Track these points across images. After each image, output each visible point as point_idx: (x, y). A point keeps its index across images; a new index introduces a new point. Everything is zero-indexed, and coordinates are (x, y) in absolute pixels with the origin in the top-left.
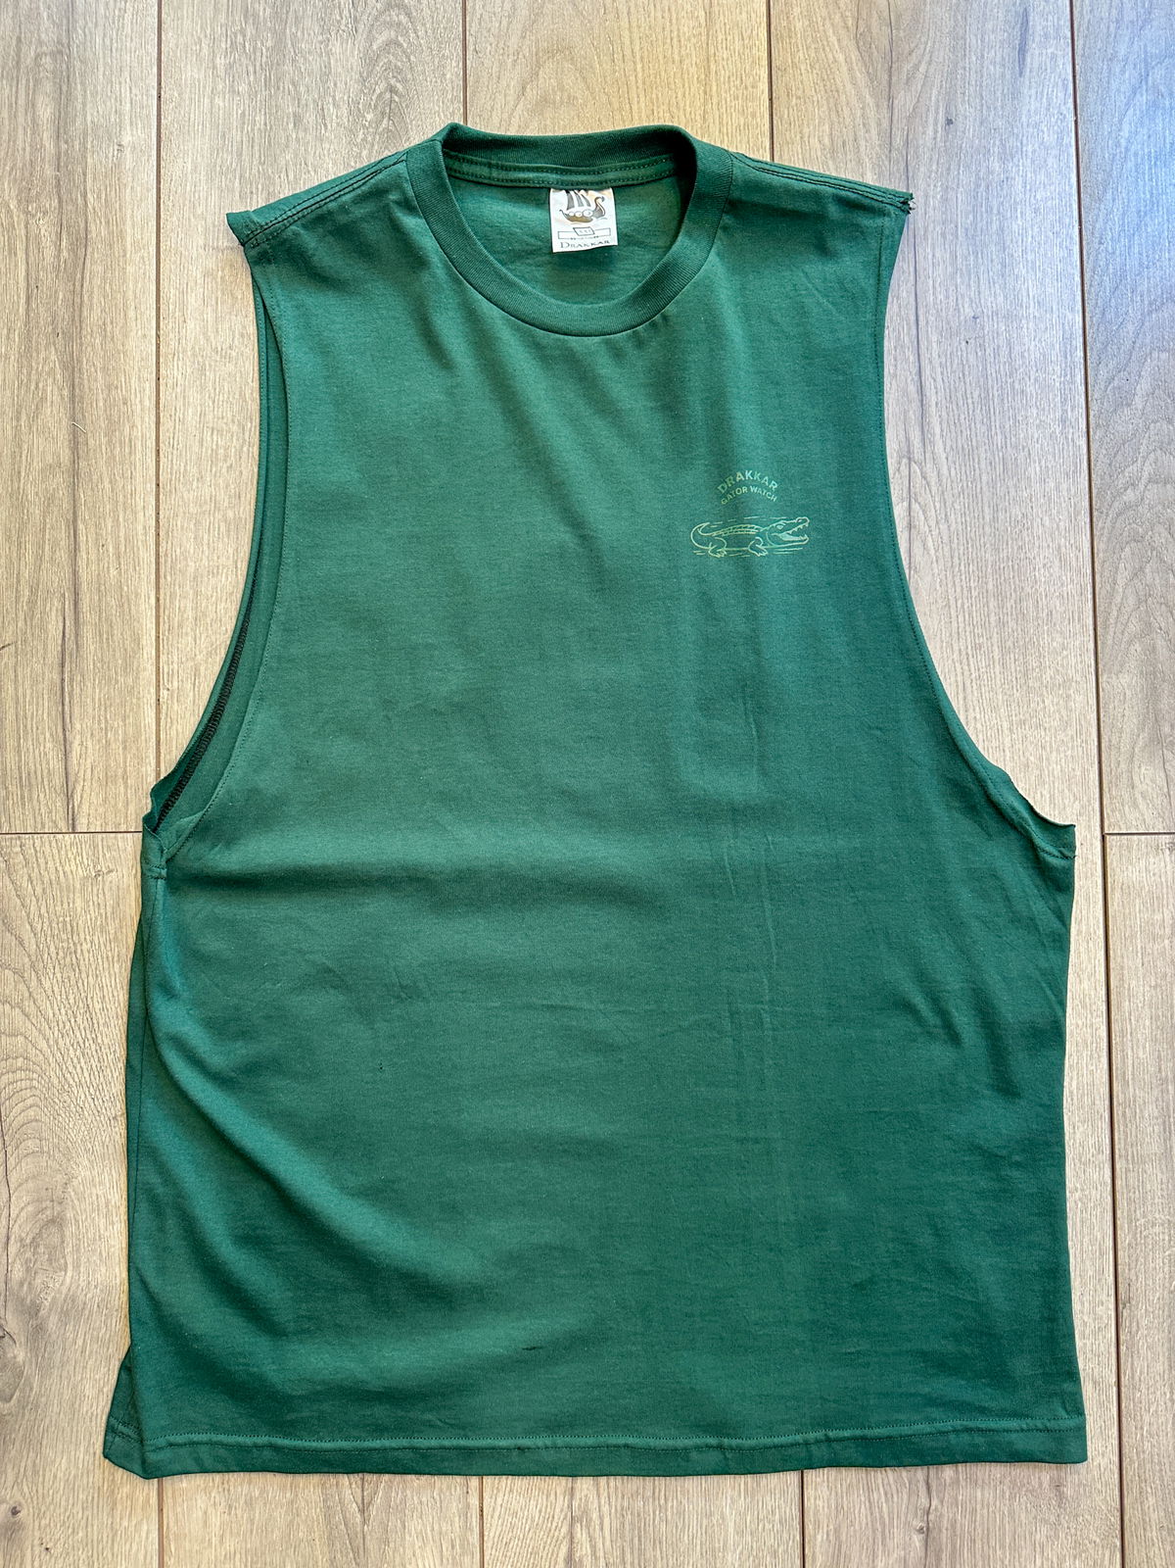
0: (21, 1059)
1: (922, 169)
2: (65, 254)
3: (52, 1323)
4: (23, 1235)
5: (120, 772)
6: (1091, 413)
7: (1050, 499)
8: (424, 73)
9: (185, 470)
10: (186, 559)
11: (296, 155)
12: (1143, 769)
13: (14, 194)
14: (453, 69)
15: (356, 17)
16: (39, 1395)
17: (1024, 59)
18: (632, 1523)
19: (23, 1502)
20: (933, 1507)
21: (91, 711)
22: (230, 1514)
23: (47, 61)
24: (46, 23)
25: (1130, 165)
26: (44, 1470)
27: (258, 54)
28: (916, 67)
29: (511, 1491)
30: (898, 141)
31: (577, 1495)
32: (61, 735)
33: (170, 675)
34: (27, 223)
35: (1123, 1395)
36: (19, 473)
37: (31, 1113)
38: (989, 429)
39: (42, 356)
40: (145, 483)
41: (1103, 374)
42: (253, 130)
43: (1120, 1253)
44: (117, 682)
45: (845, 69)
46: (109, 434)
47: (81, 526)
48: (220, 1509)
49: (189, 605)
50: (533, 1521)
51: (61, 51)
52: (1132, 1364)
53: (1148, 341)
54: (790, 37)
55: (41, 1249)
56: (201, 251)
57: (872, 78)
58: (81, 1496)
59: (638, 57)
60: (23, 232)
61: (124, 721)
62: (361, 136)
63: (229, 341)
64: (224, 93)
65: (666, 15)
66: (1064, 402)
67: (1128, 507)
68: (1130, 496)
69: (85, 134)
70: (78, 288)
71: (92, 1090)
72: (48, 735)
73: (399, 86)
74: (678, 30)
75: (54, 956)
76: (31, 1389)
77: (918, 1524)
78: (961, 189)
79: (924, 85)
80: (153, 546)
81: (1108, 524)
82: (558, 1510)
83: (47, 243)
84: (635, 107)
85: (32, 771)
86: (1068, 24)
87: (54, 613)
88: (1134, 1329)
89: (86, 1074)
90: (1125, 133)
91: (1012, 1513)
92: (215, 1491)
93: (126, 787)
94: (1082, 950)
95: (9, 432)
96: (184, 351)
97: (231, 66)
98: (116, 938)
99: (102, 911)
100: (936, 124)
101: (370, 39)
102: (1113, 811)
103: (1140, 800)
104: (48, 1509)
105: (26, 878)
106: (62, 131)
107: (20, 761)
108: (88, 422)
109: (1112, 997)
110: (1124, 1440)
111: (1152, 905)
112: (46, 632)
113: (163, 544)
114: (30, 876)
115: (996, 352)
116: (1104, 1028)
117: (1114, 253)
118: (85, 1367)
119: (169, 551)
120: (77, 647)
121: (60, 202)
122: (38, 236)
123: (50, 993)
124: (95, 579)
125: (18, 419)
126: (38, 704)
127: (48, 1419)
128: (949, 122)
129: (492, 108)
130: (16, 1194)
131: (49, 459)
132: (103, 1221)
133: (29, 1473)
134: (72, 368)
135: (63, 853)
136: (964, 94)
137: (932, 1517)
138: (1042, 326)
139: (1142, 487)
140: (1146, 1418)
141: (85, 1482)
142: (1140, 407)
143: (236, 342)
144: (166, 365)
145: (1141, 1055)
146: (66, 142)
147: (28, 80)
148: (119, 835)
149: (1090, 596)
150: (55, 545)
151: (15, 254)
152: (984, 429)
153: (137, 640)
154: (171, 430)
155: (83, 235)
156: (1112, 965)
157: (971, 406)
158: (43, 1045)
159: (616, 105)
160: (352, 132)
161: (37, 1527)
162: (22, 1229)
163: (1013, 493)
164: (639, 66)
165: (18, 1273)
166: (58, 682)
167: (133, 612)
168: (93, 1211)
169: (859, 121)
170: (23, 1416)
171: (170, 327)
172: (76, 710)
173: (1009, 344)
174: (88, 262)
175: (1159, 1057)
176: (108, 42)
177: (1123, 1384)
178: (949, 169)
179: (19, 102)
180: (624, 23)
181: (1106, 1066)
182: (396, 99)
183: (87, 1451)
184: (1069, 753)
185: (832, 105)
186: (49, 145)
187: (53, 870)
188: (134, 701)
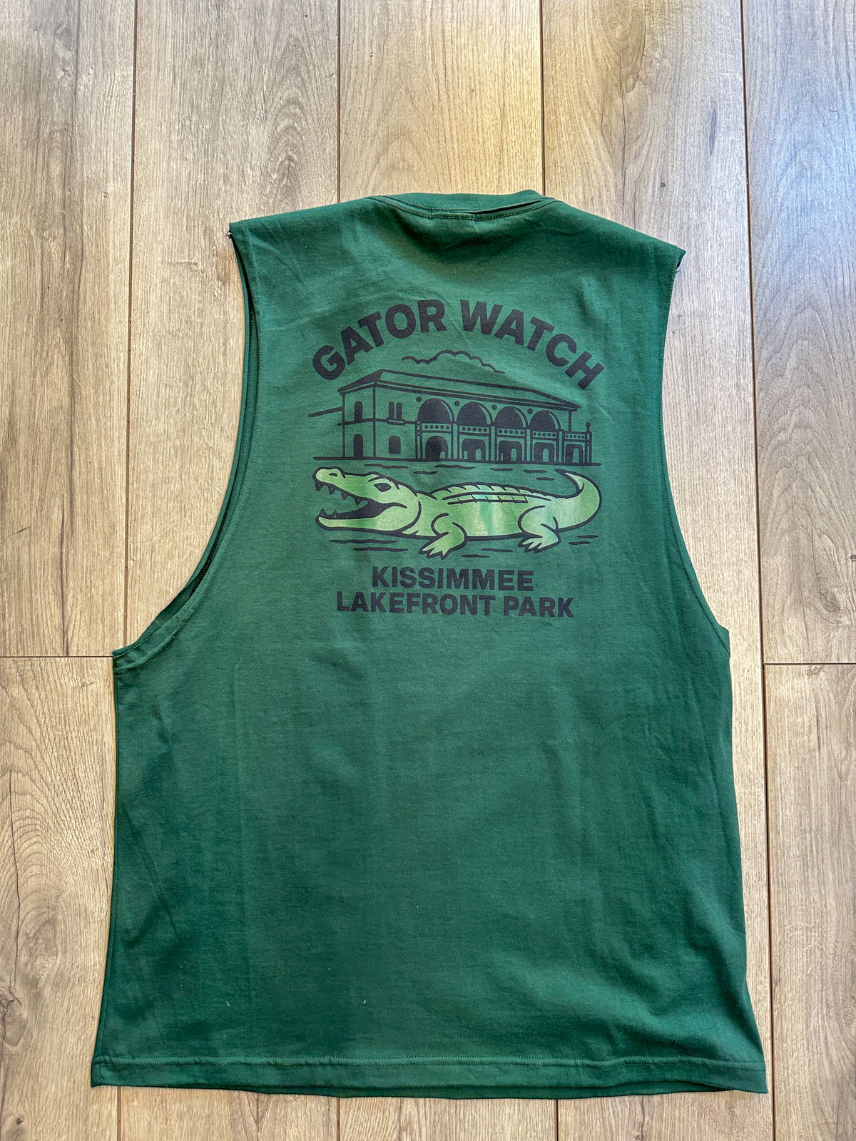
0: (29, 811)
1: (644, 216)
2: (68, 266)
3: (47, 992)
4: (28, 931)
5: (100, 615)
6: (757, 381)
7: (728, 438)
8: (311, 147)
9: (147, 413)
10: (147, 472)
11: (225, 202)
12: (790, 620)
13: (33, 225)
14: (331, 145)
15: (266, 111)
16: (37, 1041)
17: (713, 144)
18: (441, 1132)
19: (25, 1115)
20: (646, 1121)
21: (80, 574)
22: (166, 1124)
23: (57, 136)
24: (57, 110)
25: (784, 215)
26: (40, 1093)
27: (200, 133)
28: (641, 148)
29: (359, 1108)
30: (628, 198)
31: (404, 1111)
32: (60, 590)
33: (135, 551)
34: (42, 244)
35: (775, 1045)
36: (34, 412)
37: (35, 847)
38: (688, 391)
39: (50, 334)
40: (119, 421)
41: (765, 354)
42: (196, 184)
43: (773, 949)
44: (99, 554)
45: (593, 148)
46: (96, 387)
47: (75, 449)
48: (160, 1120)
49: (149, 503)
50: (373, 1129)
51: (67, 129)
52: (781, 1024)
53: (794, 333)
54: (557, 127)
55: (41, 941)
56: (160, 265)
57: (611, 155)
58: (64, 1111)
59: (455, 139)
60: (40, 250)
61: (103, 581)
62: (268, 189)
63: (178, 325)
64: (177, 160)
65: (475, 111)
66: (738, 374)
67: (781, 444)
68: (782, 437)
69: (82, 185)
70: (76, 288)
71: (77, 832)
72: (51, 590)
73: (295, 157)
74: (482, 121)
75: (52, 740)
76: (32, 1037)
77: (636, 1133)
78: (670, 230)
79: (646, 160)
80: (125, 464)
81: (768, 453)
82: (391, 1122)
83: (56, 258)
84: (453, 172)
85: (40, 614)
86: (743, 120)
87: (56, 508)
88: (783, 1000)
89: (73, 821)
90: (781, 194)
91: (699, 1126)
92: (156, 1108)
93: (104, 626)
94: (748, 742)
95: (28, 386)
96: (148, 332)
97: (181, 141)
98: (95, 728)
99: (86, 710)
100: (654, 186)
101: (276, 124)
102: (769, 648)
103: (788, 641)
104: (42, 1119)
105: (34, 687)
106: (66, 183)
107: (32, 607)
108: (82, 379)
109: (769, 774)
110: (776, 1076)
111: (796, 712)
112: (51, 519)
113: (131, 461)
114: (37, 686)
115: (693, 340)
116: (763, 796)
117: (772, 274)
118: (69, 1022)
119: (136, 468)
120: (72, 531)
121: (65, 231)
122: (49, 253)
123: (49, 765)
124: (85, 486)
125: (34, 377)
126: (44, 569)
127: (42, 1059)
128: (663, 185)
129: (357, 172)
130: (24, 903)
131: (55, 404)
132: (83, 921)
133: (29, 1095)
134: (71, 342)
135: (59, 670)
136: (673, 166)
137: (645, 1129)
138: (724, 322)
139: (790, 431)
140: (791, 1062)
141: (68, 1101)
142: (789, 377)
143: (183, 327)
144: (135, 342)
145: (788, 813)
146: (70, 191)
147: (44, 149)
148: (98, 659)
149: (755, 504)
150: (59, 460)
151: (34, 265)
152: (684, 391)
153: (113, 527)
154: (138, 385)
155: (80, 252)
156: (769, 753)
157: (676, 375)
158: (44, 801)
159: (440, 172)
160: (263, 187)
161: (34, 1132)
162: (28, 927)
163: (703, 435)
164: (456, 146)
165: (24, 958)
166: (59, 554)
167: (111, 508)
168: (76, 915)
169: (602, 183)
170: (26, 1055)
171: (138, 316)
172: (71, 573)
173: (702, 335)
174: (83, 271)
175: (800, 815)
176: (99, 123)
177: (775, 1038)
178: (662, 217)
179: (38, 163)
180: (446, 116)
181: (764, 821)
182: (293, 165)
183: (68, 1081)
184: (740, 609)
185: (585, 173)
186: (58, 191)
187: (52, 682)
188: (110, 567)
